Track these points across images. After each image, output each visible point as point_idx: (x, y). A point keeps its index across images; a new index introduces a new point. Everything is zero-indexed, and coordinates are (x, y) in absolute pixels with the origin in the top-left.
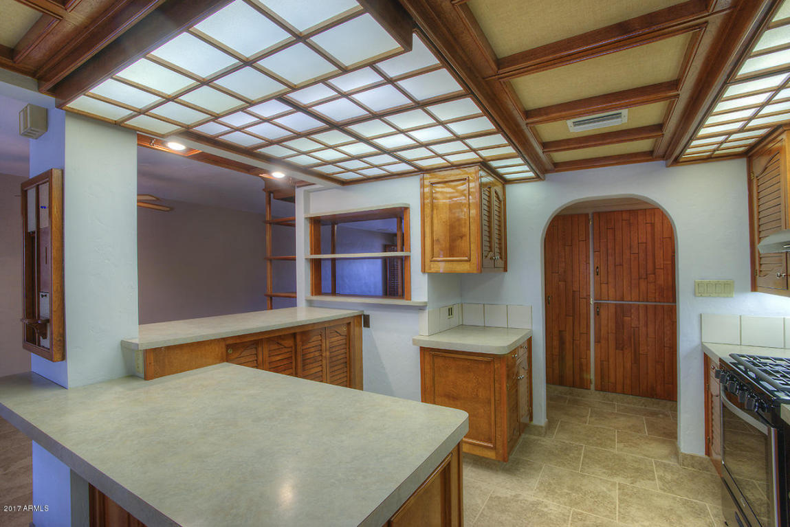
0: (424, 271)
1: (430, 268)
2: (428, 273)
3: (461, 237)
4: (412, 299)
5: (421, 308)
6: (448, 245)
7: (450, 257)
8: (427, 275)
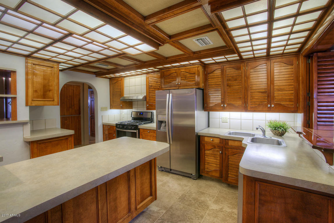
0: (27, 105)
1: (32, 103)
2: (29, 106)
3: (50, 91)
4: (17, 120)
5: (24, 124)
6: (42, 93)
7: (43, 99)
8: (28, 107)
